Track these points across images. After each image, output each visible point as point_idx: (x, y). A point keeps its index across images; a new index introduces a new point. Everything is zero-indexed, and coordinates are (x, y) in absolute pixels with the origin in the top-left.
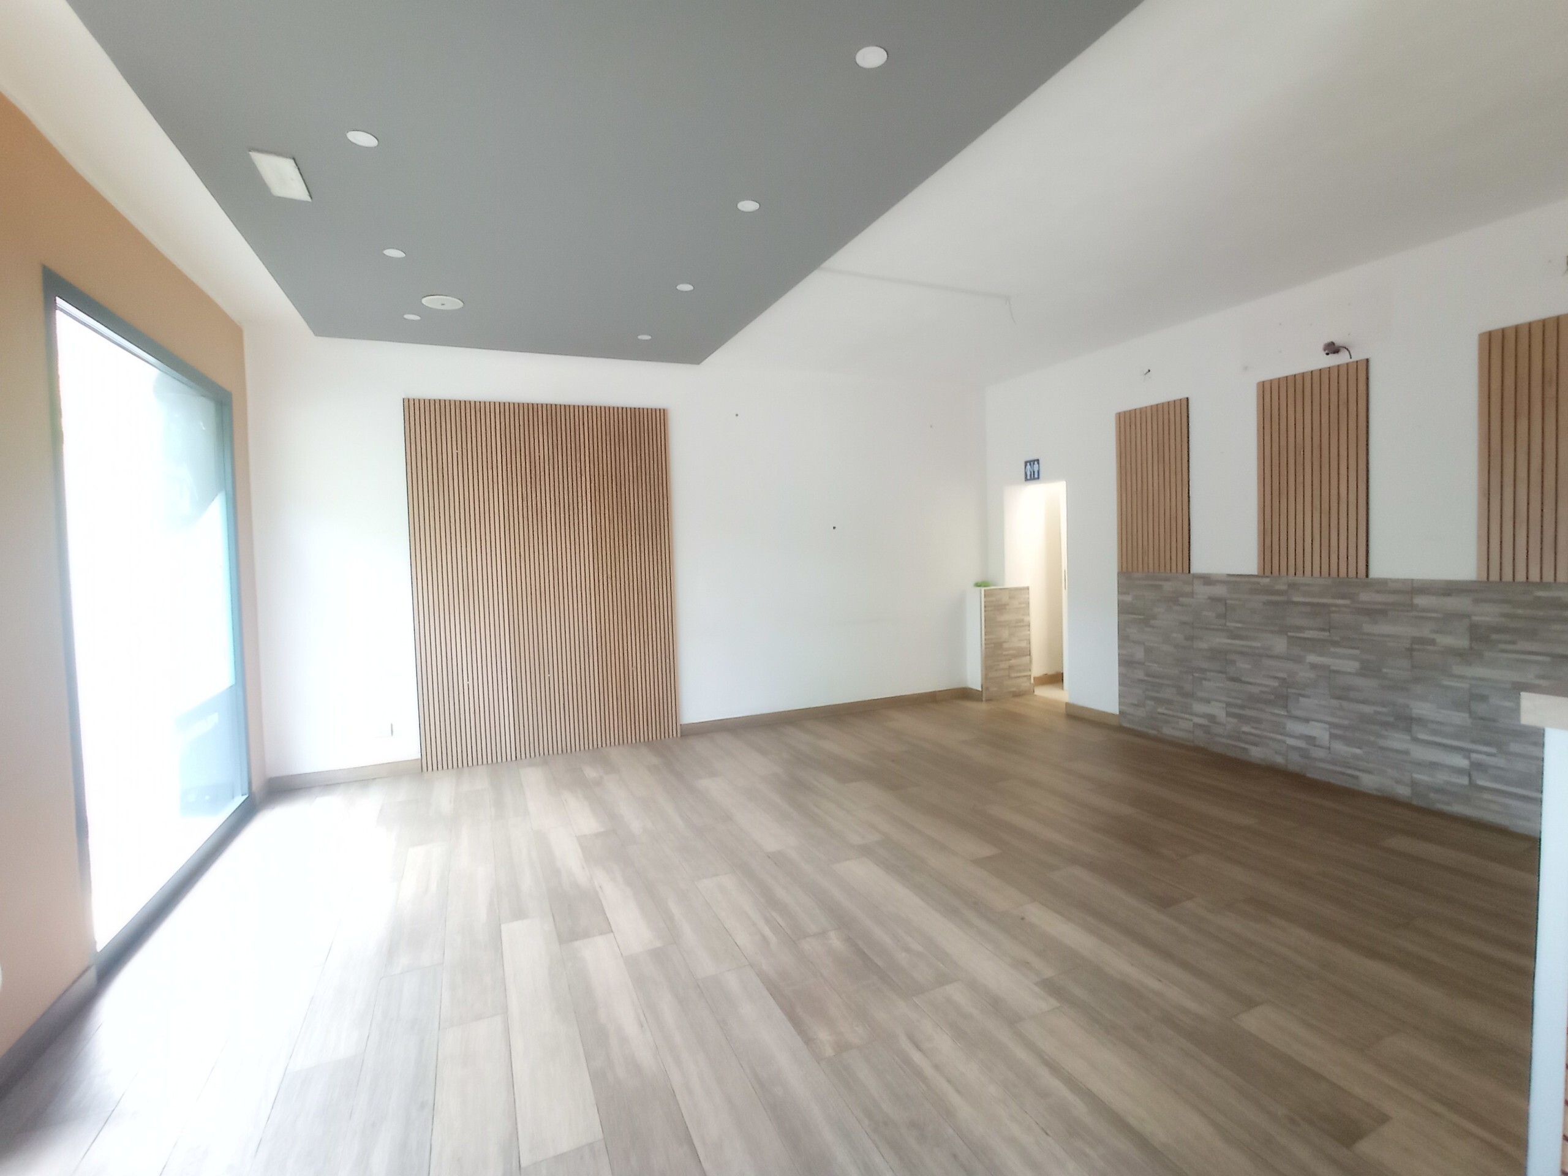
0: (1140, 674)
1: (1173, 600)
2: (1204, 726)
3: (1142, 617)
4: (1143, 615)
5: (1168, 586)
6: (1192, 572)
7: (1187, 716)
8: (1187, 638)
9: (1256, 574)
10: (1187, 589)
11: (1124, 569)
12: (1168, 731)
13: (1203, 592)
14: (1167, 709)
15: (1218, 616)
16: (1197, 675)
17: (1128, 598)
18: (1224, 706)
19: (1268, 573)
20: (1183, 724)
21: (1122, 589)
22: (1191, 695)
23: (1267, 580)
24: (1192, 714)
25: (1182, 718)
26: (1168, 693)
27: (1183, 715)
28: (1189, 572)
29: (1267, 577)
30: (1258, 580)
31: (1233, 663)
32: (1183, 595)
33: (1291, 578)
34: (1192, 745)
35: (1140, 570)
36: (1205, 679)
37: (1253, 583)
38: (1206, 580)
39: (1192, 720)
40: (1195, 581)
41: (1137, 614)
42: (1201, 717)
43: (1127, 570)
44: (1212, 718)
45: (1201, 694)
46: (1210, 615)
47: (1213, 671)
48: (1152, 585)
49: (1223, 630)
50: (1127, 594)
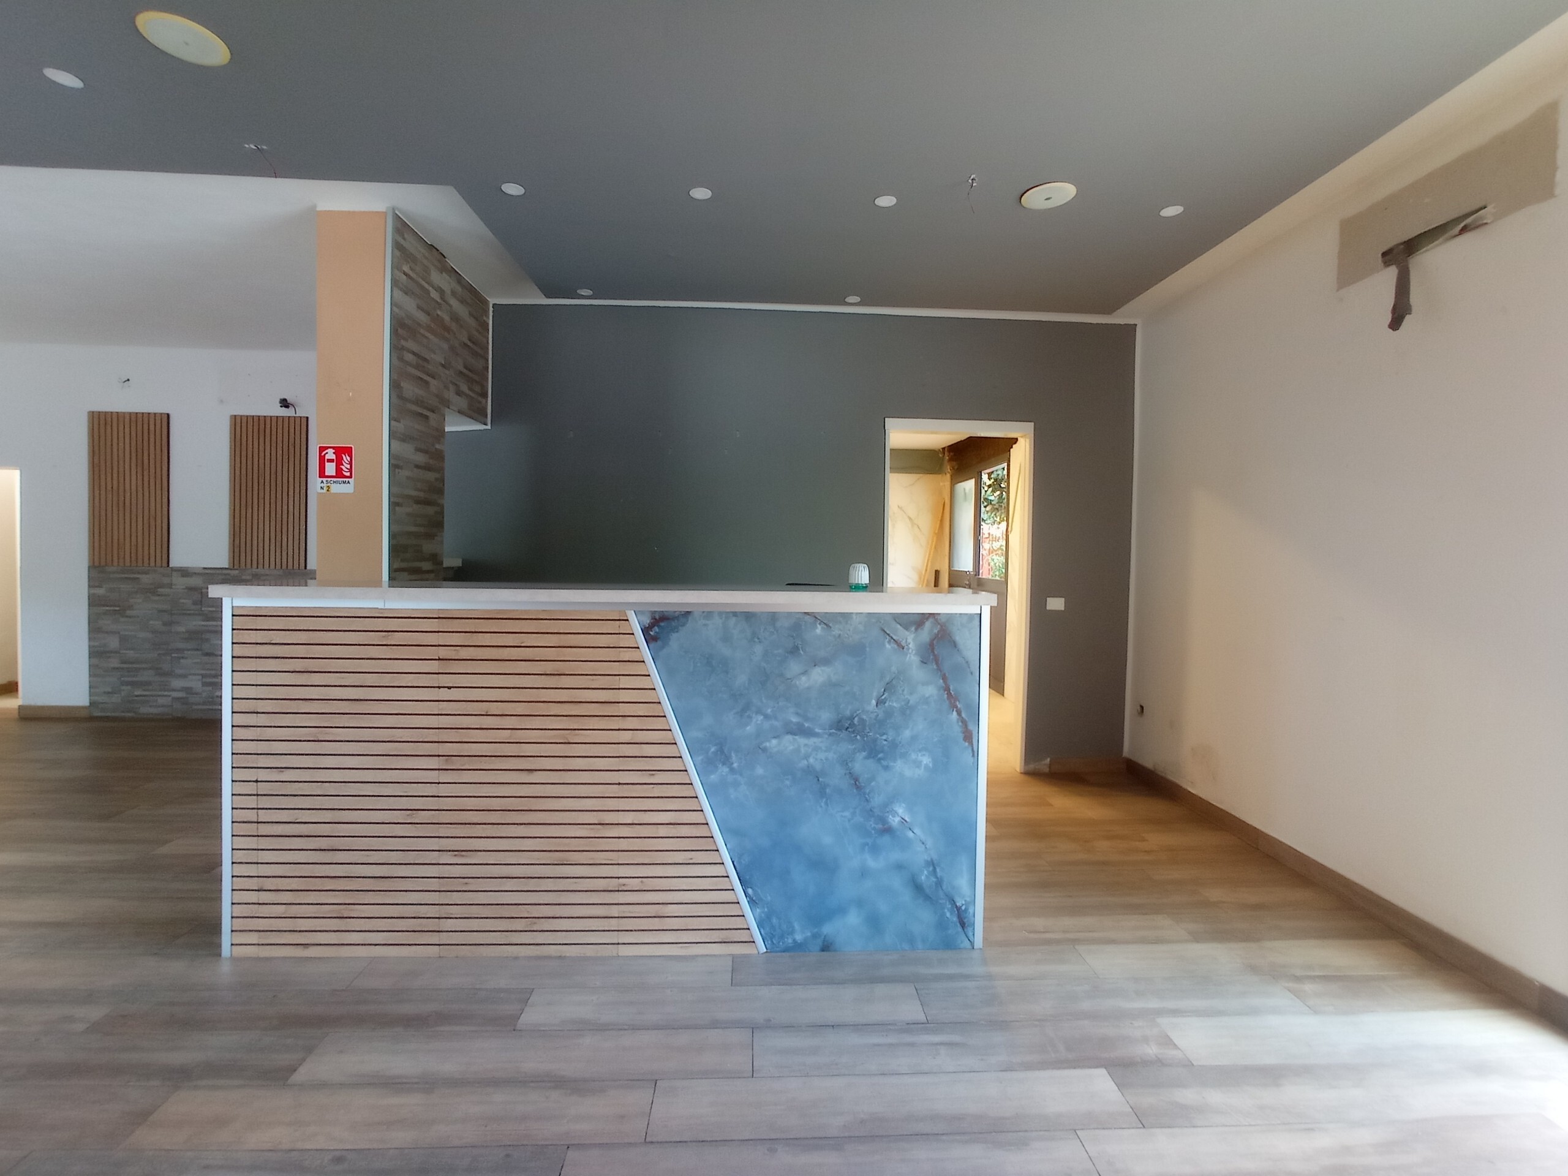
0: (115, 663)
1: (152, 591)
2: (181, 698)
3: (117, 609)
4: (119, 606)
5: (145, 579)
6: (170, 566)
7: (166, 693)
8: (165, 624)
9: (227, 567)
10: (166, 580)
11: (97, 564)
12: (145, 710)
13: (180, 583)
14: (144, 690)
15: (195, 603)
16: (176, 655)
17: (101, 591)
18: (200, 677)
19: (238, 566)
20: (161, 701)
21: (93, 583)
22: (170, 674)
24: (169, 690)
25: (159, 696)
26: (146, 676)
27: (160, 693)
28: (168, 566)
29: (237, 569)
30: (228, 572)
31: (207, 640)
32: (162, 586)
33: (254, 570)
34: (171, 717)
35: (115, 564)
36: (183, 658)
37: (225, 575)
38: (184, 572)
39: (170, 696)
40: (174, 574)
41: (111, 606)
42: (179, 691)
43: (100, 563)
44: (189, 690)
45: (179, 671)
46: (187, 602)
47: (188, 650)
48: (126, 578)
49: (199, 615)
50: (100, 587)
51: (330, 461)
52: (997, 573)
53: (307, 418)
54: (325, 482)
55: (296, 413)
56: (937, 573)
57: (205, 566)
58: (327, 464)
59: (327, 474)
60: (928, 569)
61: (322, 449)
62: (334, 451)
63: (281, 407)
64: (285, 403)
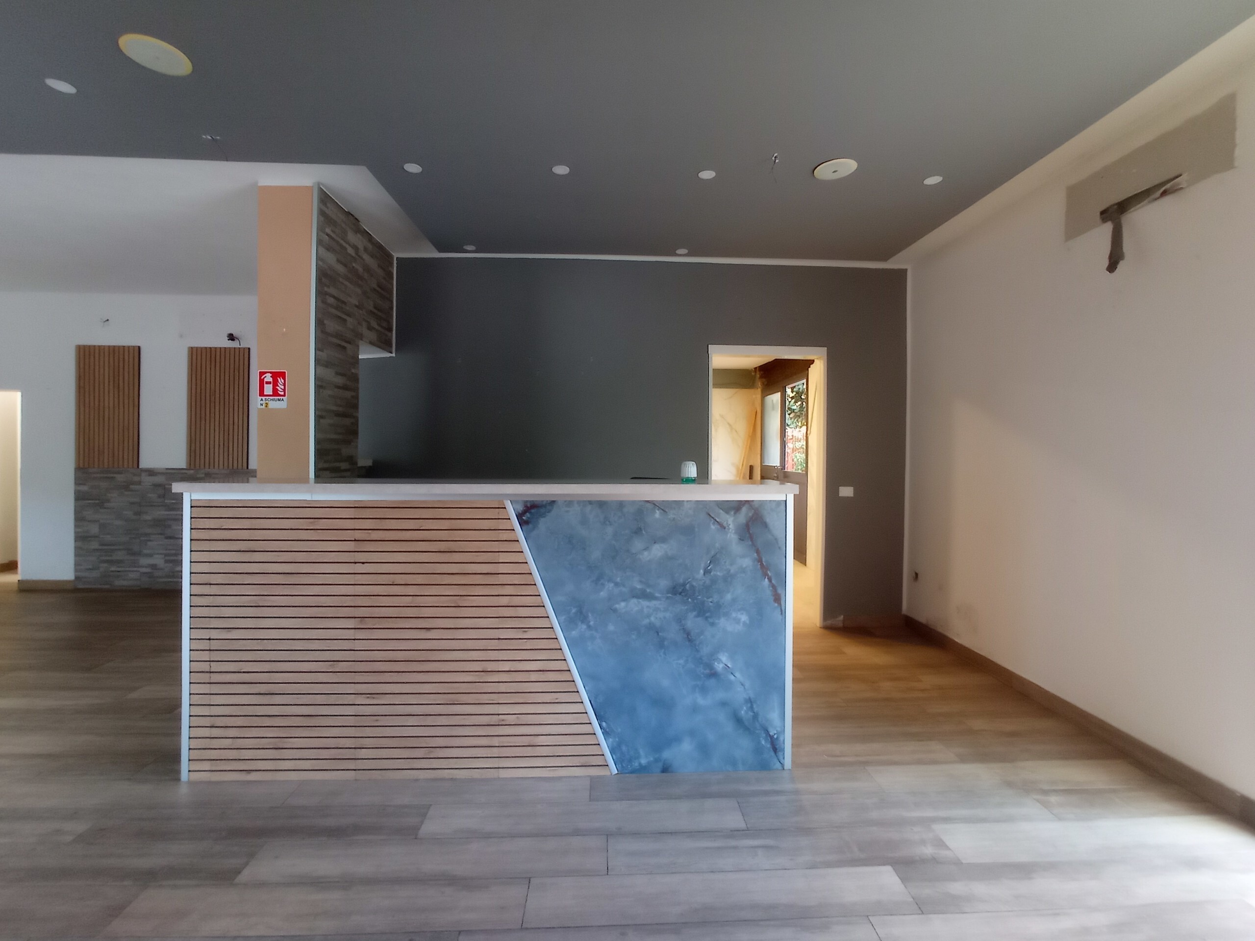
0: (95, 545)
1: (126, 487)
2: (149, 573)
3: (97, 502)
4: (99, 500)
5: (120, 478)
6: (140, 467)
7: (135, 569)
8: (136, 514)
9: (185, 467)
10: (136, 479)
11: (81, 466)
12: (119, 583)
13: (148, 480)
14: (118, 567)
15: (159, 497)
16: (143, 538)
17: (84, 488)
18: (163, 556)
19: (192, 467)
20: (132, 575)
21: (78, 481)
22: (139, 554)
23: (192, 472)
24: (138, 567)
25: (130, 571)
26: (120, 555)
27: (131, 569)
28: (138, 467)
29: (192, 469)
30: (186, 471)
31: (170, 526)
32: (133, 483)
33: (207, 470)
34: (139, 588)
35: (96, 466)
36: (150, 541)
37: (183, 473)
38: (151, 472)
39: (139, 571)
40: (143, 474)
41: (92, 500)
42: (146, 567)
43: (84, 465)
44: (154, 567)
45: (145, 551)
46: (153, 496)
47: (155, 534)
48: (106, 477)
49: (162, 506)
50: (85, 484)
51: (268, 383)
52: (800, 467)
53: (249, 349)
54: (264, 400)
55: (240, 345)
56: (751, 468)
57: (167, 467)
58: (265, 385)
59: (265, 394)
60: (744, 465)
61: (262, 374)
62: (271, 375)
63: (229, 340)
64: (231, 337)
